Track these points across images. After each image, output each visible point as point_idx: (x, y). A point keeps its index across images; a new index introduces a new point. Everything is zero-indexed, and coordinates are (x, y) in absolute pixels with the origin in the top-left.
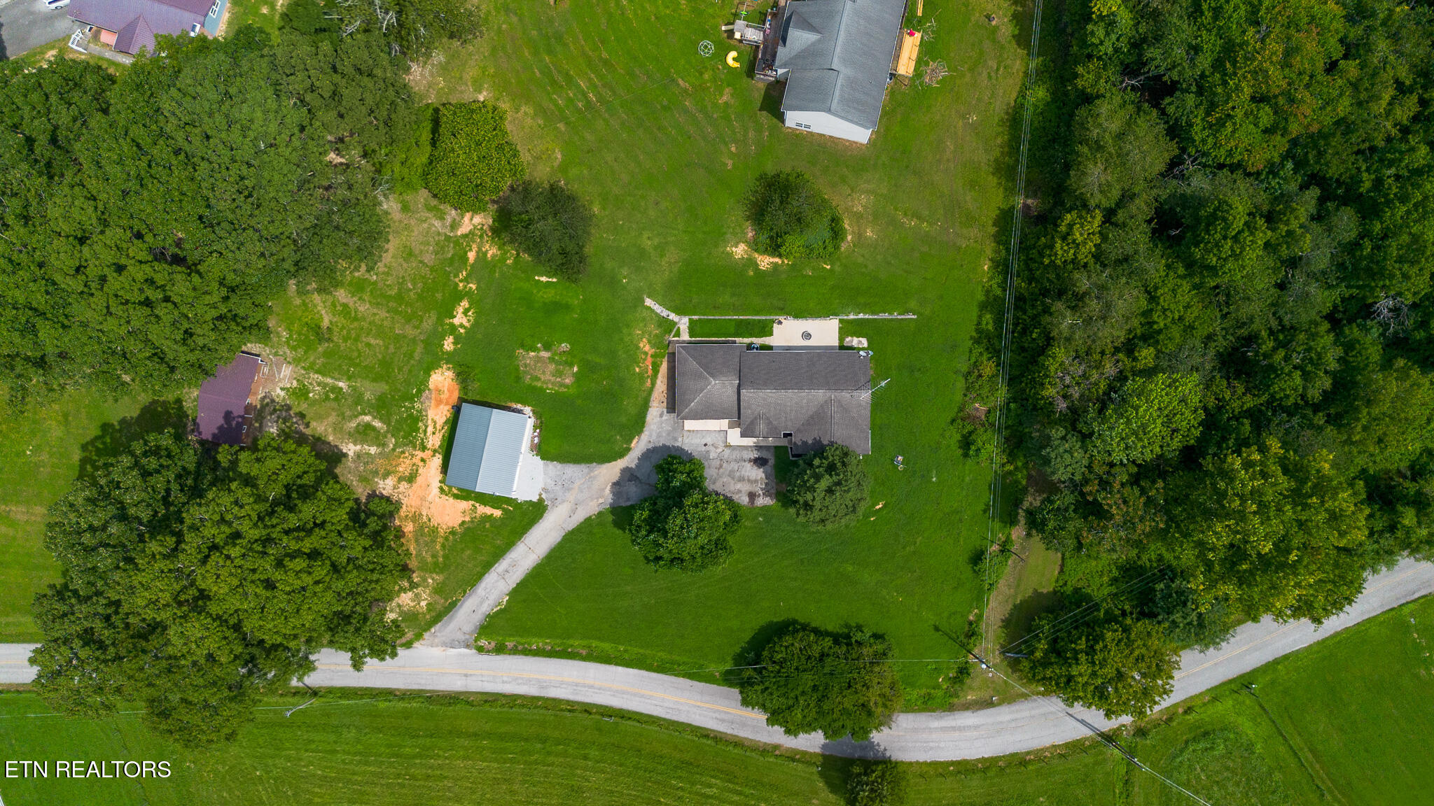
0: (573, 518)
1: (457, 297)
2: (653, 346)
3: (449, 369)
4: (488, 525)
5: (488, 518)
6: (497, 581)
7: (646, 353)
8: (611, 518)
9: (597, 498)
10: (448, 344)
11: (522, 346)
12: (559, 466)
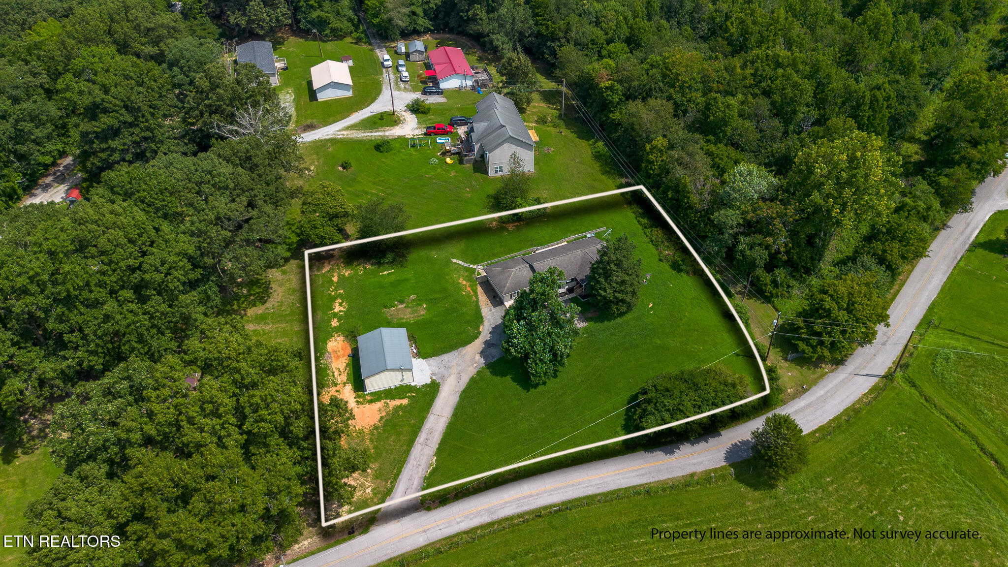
0: (461, 382)
1: (333, 299)
2: (468, 281)
3: (339, 335)
4: (401, 413)
5: (400, 407)
6: (422, 449)
7: (466, 285)
8: (488, 373)
9: (472, 365)
10: (335, 323)
11: (385, 307)
12: (437, 358)
